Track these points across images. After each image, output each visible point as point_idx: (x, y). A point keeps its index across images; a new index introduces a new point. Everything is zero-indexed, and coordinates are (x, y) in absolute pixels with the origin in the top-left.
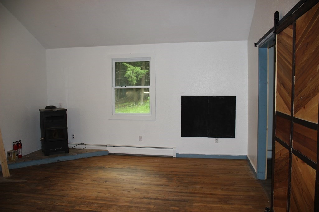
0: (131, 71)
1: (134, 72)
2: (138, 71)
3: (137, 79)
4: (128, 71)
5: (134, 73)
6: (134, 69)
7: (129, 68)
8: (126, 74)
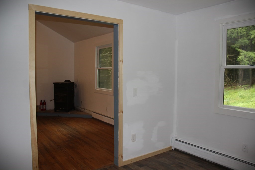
0: (244, 56)
1: (247, 56)
2: (250, 56)
3: (249, 63)
4: (241, 55)
5: (247, 58)
6: (247, 54)
7: (242, 52)
8: (238, 59)
